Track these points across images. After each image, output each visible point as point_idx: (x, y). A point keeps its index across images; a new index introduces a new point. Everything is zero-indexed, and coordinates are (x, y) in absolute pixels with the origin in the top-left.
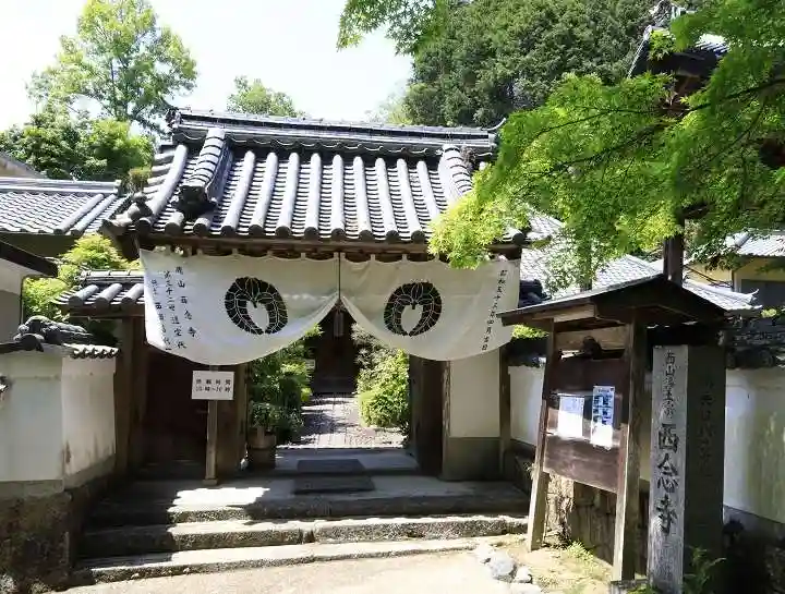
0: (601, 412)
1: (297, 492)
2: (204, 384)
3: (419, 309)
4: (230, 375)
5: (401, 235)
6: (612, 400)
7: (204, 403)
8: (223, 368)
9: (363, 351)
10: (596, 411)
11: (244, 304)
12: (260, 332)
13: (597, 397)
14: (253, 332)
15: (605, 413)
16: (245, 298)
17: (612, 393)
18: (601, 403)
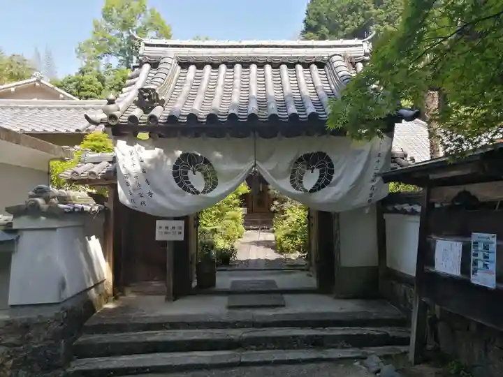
0: (480, 256)
1: (230, 307)
2: (163, 230)
3: (317, 172)
4: (182, 223)
5: (300, 116)
6: (494, 245)
7: (164, 243)
8: (176, 219)
9: (276, 203)
10: (476, 255)
11: (186, 173)
12: (198, 193)
13: (476, 243)
14: (193, 193)
15: (486, 257)
16: (187, 168)
17: (494, 240)
18: (481, 248)
